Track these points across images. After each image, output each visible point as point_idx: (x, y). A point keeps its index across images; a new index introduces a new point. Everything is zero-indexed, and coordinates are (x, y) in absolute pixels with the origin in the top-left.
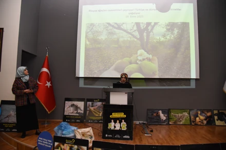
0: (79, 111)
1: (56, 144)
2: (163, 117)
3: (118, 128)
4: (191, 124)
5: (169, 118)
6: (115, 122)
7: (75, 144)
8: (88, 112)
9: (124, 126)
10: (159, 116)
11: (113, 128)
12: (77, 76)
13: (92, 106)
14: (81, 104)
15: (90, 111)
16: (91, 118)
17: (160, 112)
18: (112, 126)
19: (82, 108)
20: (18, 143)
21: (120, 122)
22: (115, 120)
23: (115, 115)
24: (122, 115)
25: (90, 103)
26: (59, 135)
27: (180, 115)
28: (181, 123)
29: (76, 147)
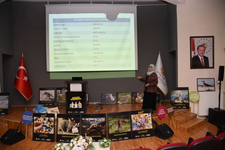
0: (51, 97)
1: (35, 118)
2: (113, 98)
3: (76, 107)
4: (132, 103)
5: (117, 99)
6: (74, 103)
7: (46, 117)
8: (58, 98)
9: (80, 105)
10: (110, 98)
11: (73, 107)
12: (48, 71)
13: (61, 93)
14: (52, 92)
15: (59, 96)
16: (60, 102)
17: (111, 95)
18: (72, 105)
19: (53, 95)
20: (8, 121)
21: (78, 103)
22: (74, 102)
23: (74, 99)
24: (78, 98)
25: (59, 91)
26: (37, 112)
27: (125, 96)
28: (126, 102)
29: (47, 118)
